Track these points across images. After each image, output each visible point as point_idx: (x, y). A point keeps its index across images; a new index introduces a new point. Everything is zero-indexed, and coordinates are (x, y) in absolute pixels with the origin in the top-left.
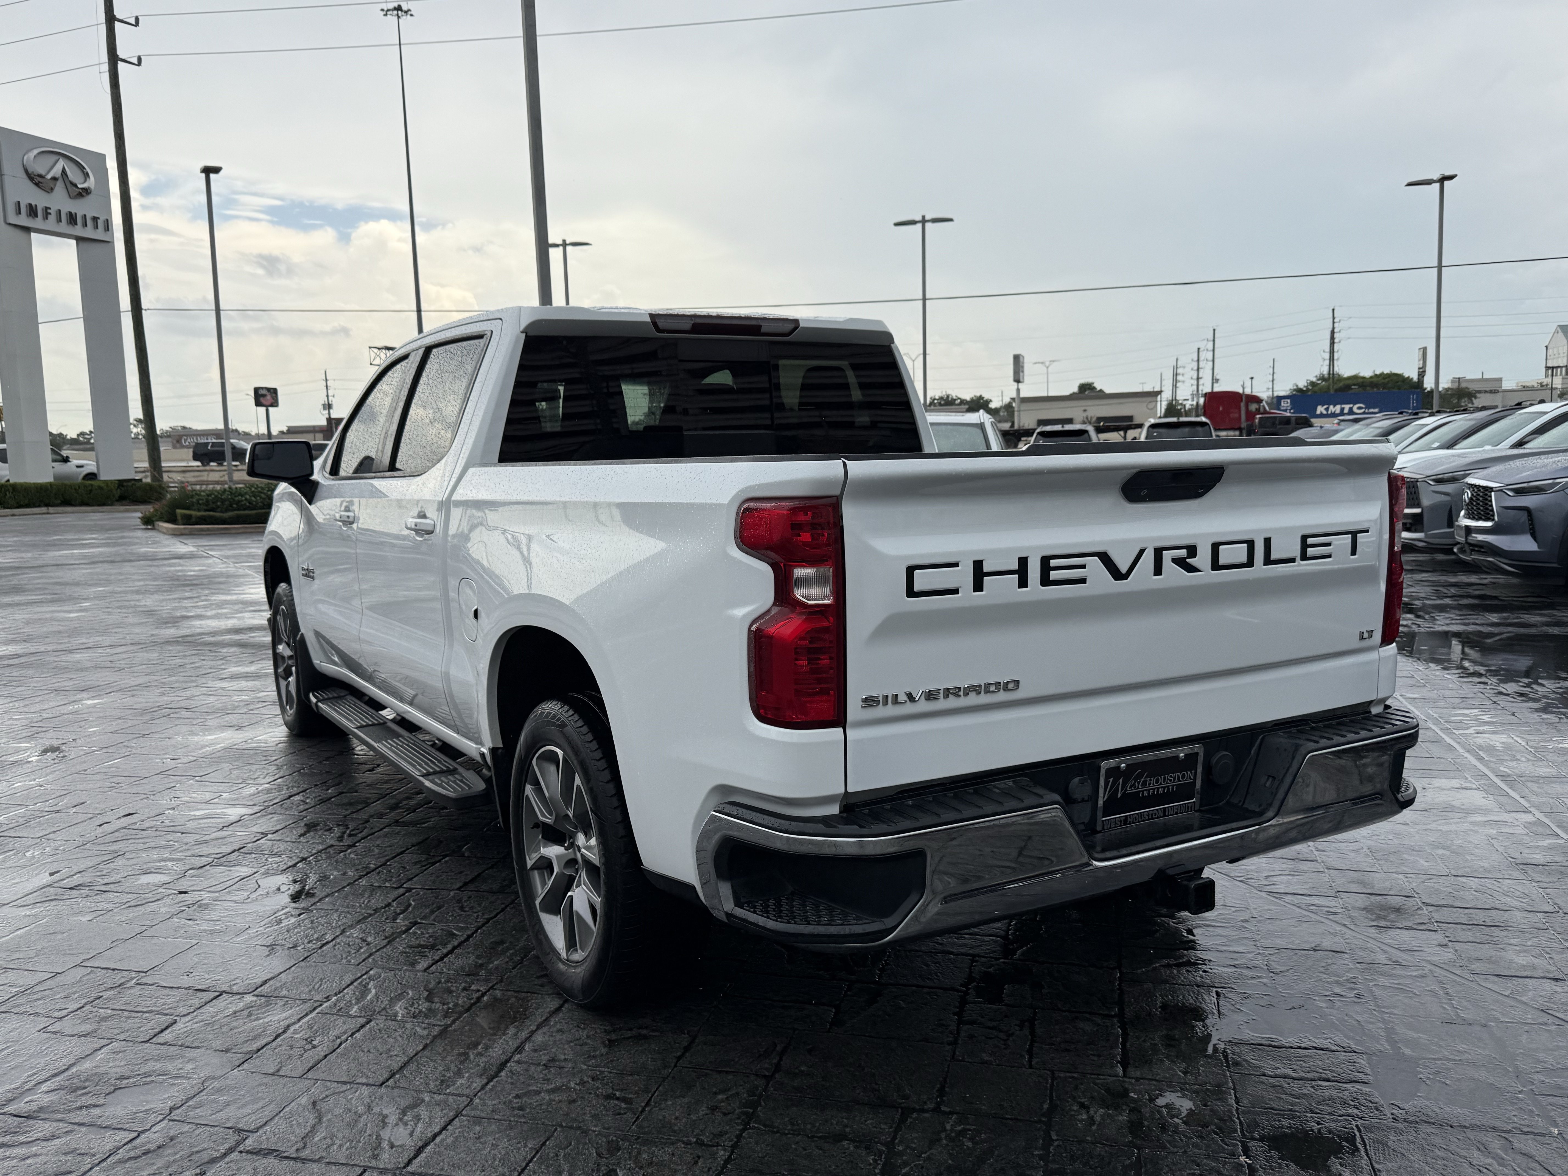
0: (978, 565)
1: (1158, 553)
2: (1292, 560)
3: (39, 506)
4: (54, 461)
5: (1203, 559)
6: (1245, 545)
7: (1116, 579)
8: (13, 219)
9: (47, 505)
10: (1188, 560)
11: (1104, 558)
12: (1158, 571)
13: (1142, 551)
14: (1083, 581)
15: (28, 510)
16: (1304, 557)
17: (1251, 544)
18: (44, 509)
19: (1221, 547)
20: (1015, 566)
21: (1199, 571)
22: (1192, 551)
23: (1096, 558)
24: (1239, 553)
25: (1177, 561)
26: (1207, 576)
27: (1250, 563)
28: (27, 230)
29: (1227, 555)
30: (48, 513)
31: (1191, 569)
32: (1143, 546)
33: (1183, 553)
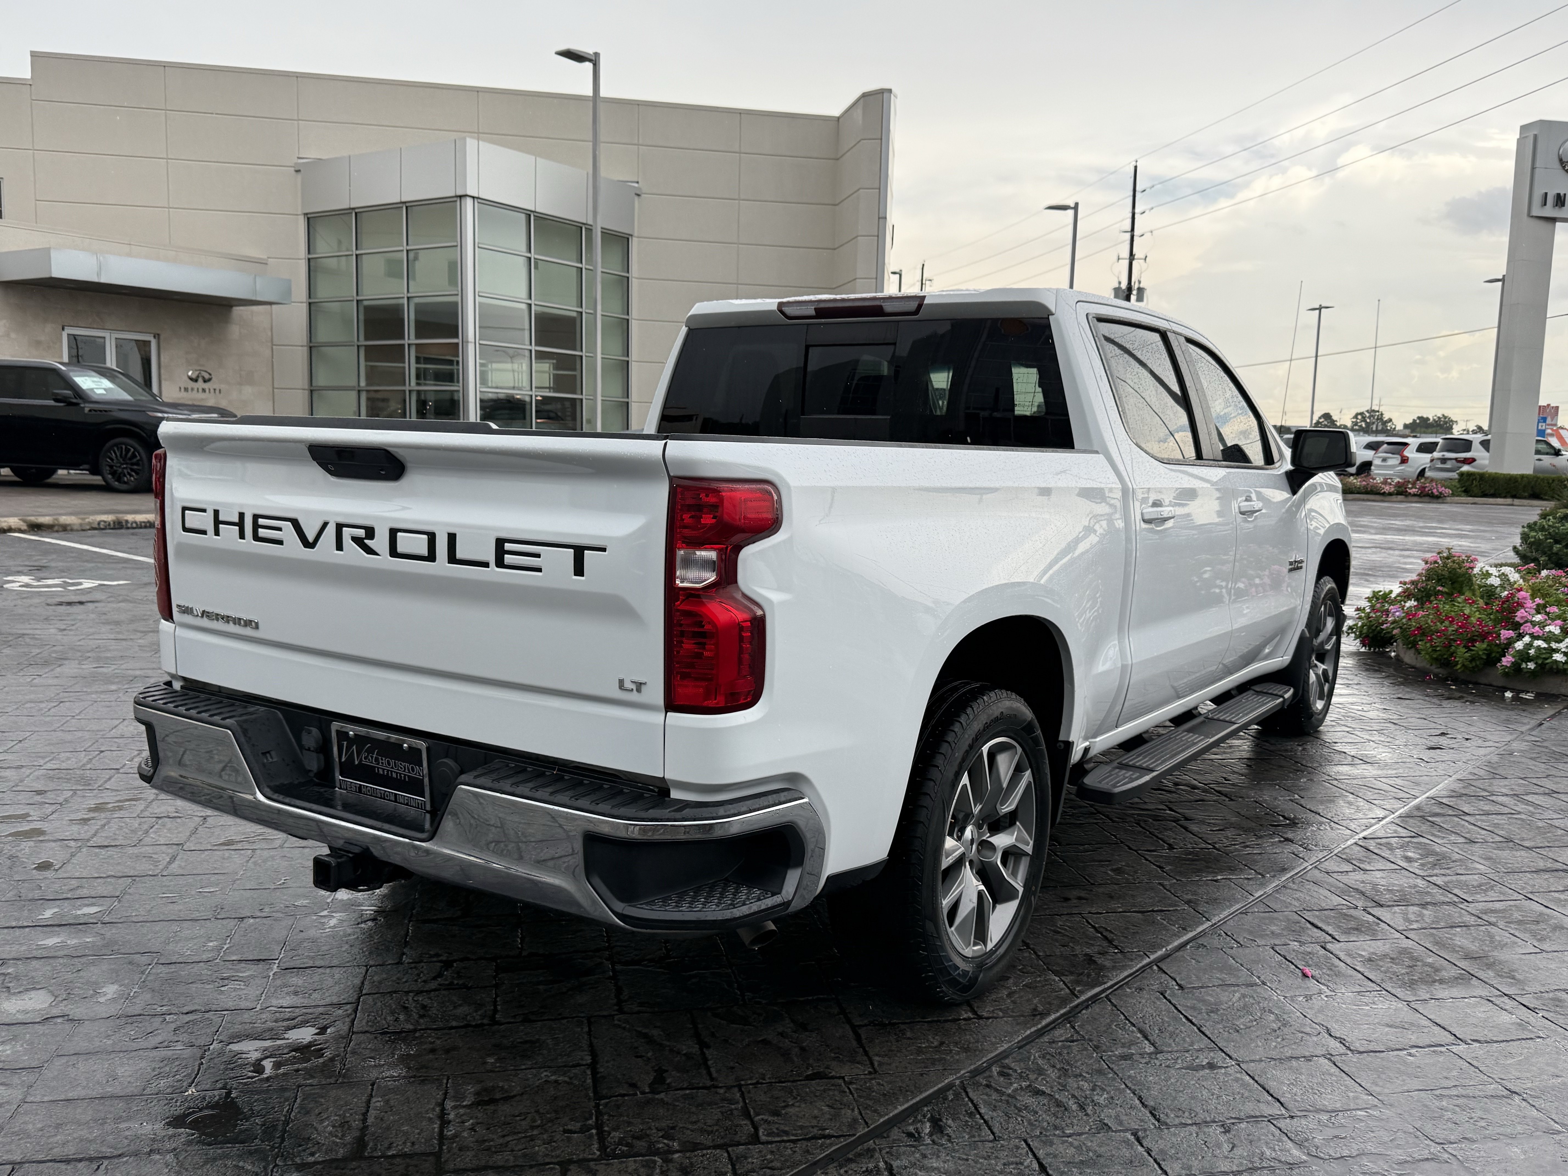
0: (216, 513)
1: (339, 527)
2: (486, 565)
3: (1505, 497)
4: (1538, 452)
5: (380, 542)
6: (425, 537)
7: (305, 547)
8: (1537, 211)
9: (1514, 497)
10: (366, 541)
11: (295, 523)
12: (339, 547)
13: (325, 525)
14: (280, 542)
15: (1491, 500)
16: (500, 563)
17: (432, 538)
18: (1509, 501)
19: (399, 534)
20: (236, 520)
21: (377, 554)
22: (370, 532)
23: (289, 523)
24: (420, 545)
25: (357, 540)
26: (384, 561)
27: (431, 557)
28: (1553, 220)
29: (405, 543)
30: (1512, 505)
31: (370, 551)
32: (326, 519)
33: (361, 533)
